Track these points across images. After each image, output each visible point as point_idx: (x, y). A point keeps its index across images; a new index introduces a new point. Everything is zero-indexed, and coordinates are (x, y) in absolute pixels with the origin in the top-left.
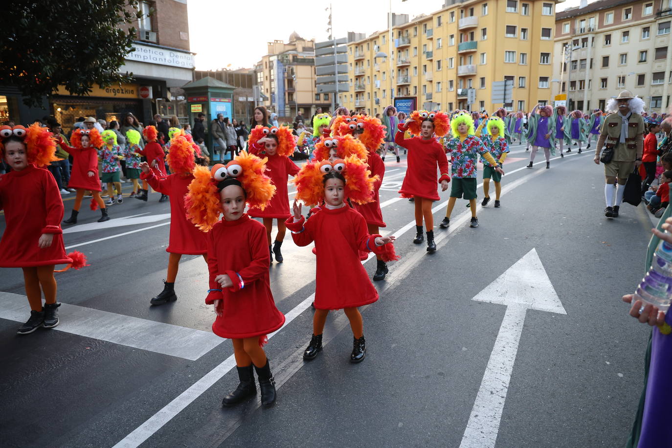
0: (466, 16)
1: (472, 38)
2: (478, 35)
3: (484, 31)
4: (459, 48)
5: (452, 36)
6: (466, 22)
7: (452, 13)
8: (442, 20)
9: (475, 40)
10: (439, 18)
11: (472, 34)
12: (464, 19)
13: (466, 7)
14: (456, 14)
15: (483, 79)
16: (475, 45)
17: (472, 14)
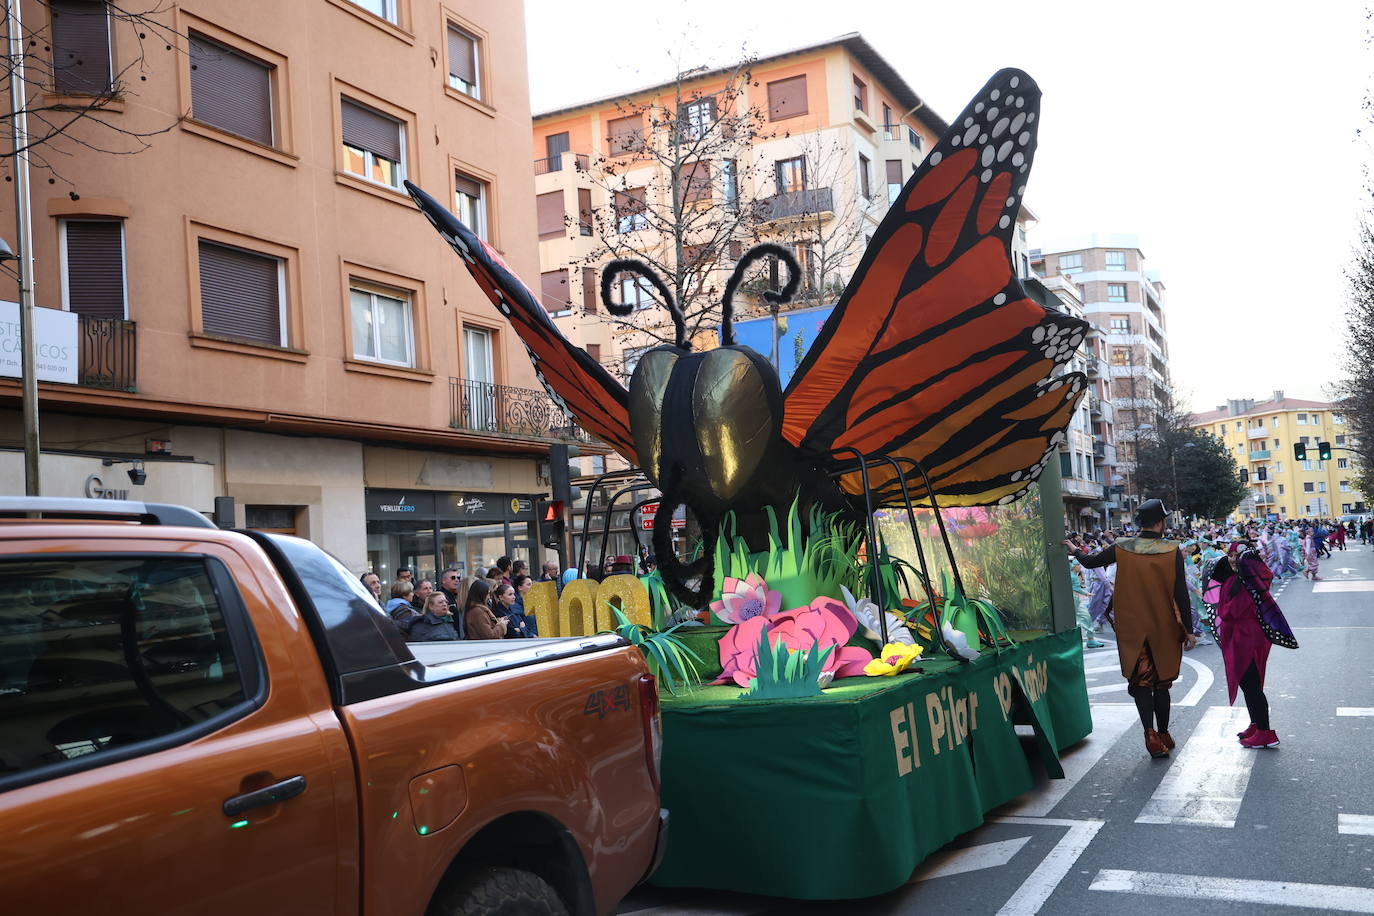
0: (1254, 428)
1: (1264, 448)
2: (1270, 445)
3: (1277, 442)
4: (1250, 457)
5: (1241, 445)
6: (1256, 432)
7: (1239, 424)
8: (1227, 428)
9: (1267, 449)
10: (1223, 426)
11: (1263, 444)
12: (1252, 430)
13: (1253, 418)
14: (1243, 423)
15: (1281, 487)
16: (1269, 454)
17: (1260, 425)
